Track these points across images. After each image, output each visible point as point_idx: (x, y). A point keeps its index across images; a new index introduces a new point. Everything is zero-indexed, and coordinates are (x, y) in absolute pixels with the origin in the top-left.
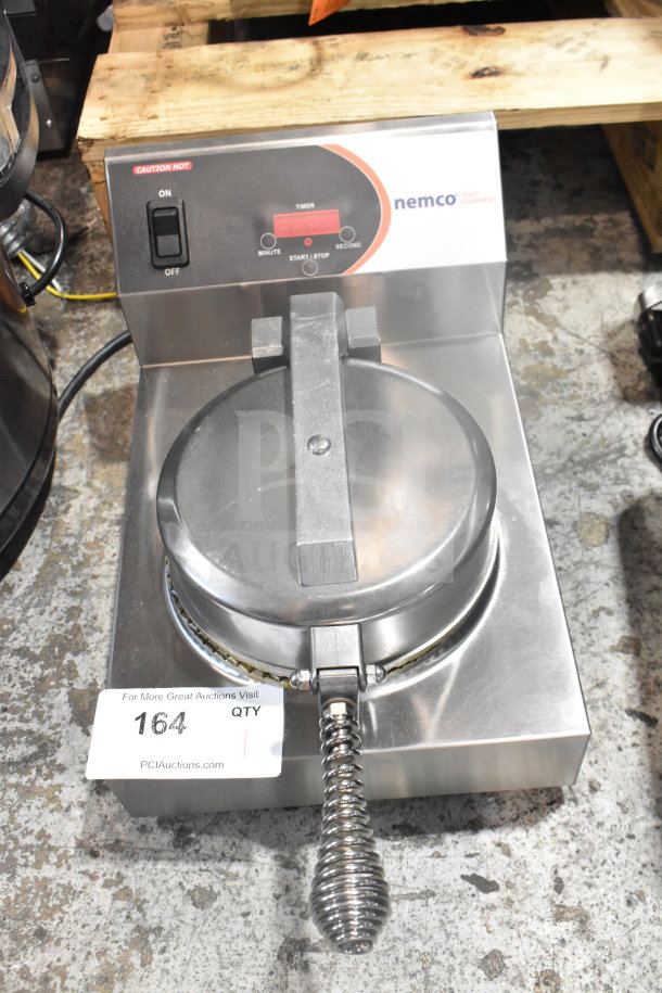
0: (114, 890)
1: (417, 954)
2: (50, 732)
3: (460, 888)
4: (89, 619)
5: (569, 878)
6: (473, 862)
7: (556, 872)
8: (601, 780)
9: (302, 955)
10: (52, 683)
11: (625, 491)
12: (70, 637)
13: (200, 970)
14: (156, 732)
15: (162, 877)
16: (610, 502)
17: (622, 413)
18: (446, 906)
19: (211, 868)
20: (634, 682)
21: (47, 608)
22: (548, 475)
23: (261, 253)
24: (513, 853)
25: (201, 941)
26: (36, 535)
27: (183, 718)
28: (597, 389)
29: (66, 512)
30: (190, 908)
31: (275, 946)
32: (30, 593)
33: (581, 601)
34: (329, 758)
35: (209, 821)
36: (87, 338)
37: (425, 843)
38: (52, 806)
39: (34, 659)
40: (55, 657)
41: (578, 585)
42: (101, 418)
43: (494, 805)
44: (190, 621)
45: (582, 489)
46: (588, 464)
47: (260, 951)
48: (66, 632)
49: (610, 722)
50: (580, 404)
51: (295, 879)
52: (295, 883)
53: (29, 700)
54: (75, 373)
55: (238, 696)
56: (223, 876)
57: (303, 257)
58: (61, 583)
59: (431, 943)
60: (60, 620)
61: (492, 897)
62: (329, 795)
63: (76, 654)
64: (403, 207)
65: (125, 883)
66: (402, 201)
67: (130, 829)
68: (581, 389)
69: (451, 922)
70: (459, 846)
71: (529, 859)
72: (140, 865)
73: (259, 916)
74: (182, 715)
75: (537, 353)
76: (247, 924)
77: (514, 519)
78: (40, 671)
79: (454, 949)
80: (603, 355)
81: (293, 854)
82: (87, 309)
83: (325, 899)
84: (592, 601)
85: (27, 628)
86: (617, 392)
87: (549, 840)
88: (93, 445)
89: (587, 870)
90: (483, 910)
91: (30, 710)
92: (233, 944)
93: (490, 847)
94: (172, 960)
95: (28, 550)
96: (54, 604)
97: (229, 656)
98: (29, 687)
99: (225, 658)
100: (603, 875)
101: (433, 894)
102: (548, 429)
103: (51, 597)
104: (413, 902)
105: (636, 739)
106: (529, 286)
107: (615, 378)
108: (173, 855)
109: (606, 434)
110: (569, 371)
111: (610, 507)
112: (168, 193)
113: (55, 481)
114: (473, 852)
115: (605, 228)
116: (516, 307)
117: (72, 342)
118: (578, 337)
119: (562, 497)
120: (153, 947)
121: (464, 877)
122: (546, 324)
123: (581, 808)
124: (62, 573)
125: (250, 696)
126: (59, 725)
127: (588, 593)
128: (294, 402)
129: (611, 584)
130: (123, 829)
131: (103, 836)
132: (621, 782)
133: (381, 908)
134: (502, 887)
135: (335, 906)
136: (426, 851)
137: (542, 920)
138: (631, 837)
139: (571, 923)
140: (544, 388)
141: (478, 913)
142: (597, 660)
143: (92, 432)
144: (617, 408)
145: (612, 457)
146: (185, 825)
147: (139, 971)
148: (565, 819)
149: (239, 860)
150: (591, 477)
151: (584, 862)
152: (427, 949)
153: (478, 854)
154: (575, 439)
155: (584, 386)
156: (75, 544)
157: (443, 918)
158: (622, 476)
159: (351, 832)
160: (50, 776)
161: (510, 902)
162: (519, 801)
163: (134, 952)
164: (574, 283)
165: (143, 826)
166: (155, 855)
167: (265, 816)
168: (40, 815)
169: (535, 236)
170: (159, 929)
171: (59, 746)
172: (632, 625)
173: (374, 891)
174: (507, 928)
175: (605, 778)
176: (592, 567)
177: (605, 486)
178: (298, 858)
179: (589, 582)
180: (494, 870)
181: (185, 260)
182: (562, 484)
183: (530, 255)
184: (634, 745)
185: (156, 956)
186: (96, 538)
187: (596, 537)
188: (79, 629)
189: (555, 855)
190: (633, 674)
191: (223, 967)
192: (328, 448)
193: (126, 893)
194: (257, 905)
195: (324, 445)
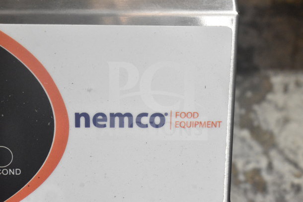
64: (87, 124)
66: (86, 116)
118: (296, 165)
164: (297, 84)
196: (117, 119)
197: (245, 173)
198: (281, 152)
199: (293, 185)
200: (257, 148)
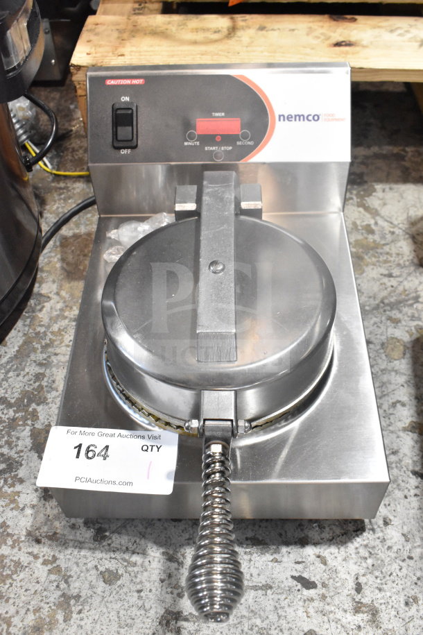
0: (50, 567)
1: (257, 628)
2: (16, 455)
3: (290, 584)
4: (50, 381)
5: (366, 583)
6: (299, 567)
7: (357, 579)
8: (392, 518)
9: (176, 623)
10: (21, 423)
11: (418, 325)
12: (36, 393)
13: (104, 628)
14: (88, 458)
15: (84, 560)
16: (407, 332)
17: (418, 274)
18: (279, 596)
19: (118, 557)
20: (418, 452)
21: (22, 372)
22: (367, 311)
23: (186, 144)
24: (328, 563)
25: (107, 608)
26: (19, 324)
27: (107, 450)
28: (403, 257)
29: (41, 310)
30: (102, 584)
31: (158, 615)
32: (11, 362)
33: (385, 395)
34: (207, 482)
35: (119, 524)
36: (65, 200)
37: (267, 552)
38: (12, 506)
39: (9, 405)
40: (24, 406)
41: (383, 384)
42: (70, 251)
43: (317, 528)
44: (118, 384)
45: (389, 321)
46: (393, 306)
47: (148, 617)
48: (33, 389)
49: (400, 478)
50: (391, 266)
51: (176, 569)
52: (175, 572)
53: (3, 433)
54: (55, 221)
55: (147, 437)
56: (125, 564)
57: (214, 148)
58: (33, 357)
59: (267, 622)
60: (30, 381)
61: (312, 592)
62: (206, 508)
63: (38, 405)
64: (284, 120)
65: (58, 562)
66: (283, 116)
67: (64, 526)
68: (392, 257)
69: (283, 608)
70: (291, 555)
71: (339, 568)
72: (69, 551)
73: (148, 593)
74: (107, 447)
75: (364, 231)
76: (140, 598)
77: (345, 333)
78: (13, 414)
79: (283, 627)
80: (407, 236)
81: (176, 552)
82: (67, 181)
83: (197, 580)
84: (392, 396)
85: (7, 385)
86: (416, 261)
87: (353, 556)
88: (63, 268)
89: (379, 579)
90: (305, 601)
91: (4, 440)
92: (129, 612)
93: (312, 558)
94: (85, 619)
95: (13, 333)
96: (27, 370)
97: (142, 409)
98: (4, 424)
99: (140, 411)
100: (390, 583)
101: (271, 588)
102: (368, 281)
103: (25, 365)
104: (256, 592)
105: (417, 491)
106: (360, 189)
107: (415, 251)
108: (92, 546)
109: (407, 287)
110: (384, 245)
111: (407, 335)
112: (127, 99)
113: (36, 289)
114: (300, 560)
115: (413, 156)
116: (351, 201)
117: (55, 201)
118: (391, 223)
119: (376, 325)
120: (73, 609)
121: (293, 577)
122: (371, 213)
123: (377, 535)
124: (35, 350)
125: (155, 438)
126: (22, 451)
127: (390, 390)
128: (201, 238)
129: (406, 385)
130: (59, 525)
131: (45, 529)
132: (405, 520)
133: (237, 590)
134: (319, 586)
135: (204, 586)
136: (268, 557)
137: (346, 611)
138: (410, 558)
139: (366, 615)
140: (367, 254)
141: (301, 603)
142: (394, 436)
143: (63, 260)
144: (415, 271)
145: (410, 302)
146: (103, 526)
147: (62, 625)
148: (365, 543)
149: (138, 553)
150: (395, 314)
151: (377, 573)
152: (264, 625)
153: (304, 562)
154: (386, 289)
155: (394, 255)
156: (45, 332)
157: (277, 604)
158: (416, 315)
159: (219, 535)
160: (13, 485)
161: (324, 597)
162: (334, 528)
163: (59, 611)
164: (391, 189)
165: (74, 525)
166: (80, 545)
167: (158, 524)
168: (3, 512)
169: (367, 157)
170: (78, 597)
171: (21, 465)
172: (418, 414)
173: (234, 578)
174: (320, 615)
175: (395, 517)
176: (393, 373)
177: (405, 320)
178: (179, 555)
179: (390, 383)
180: (315, 573)
181: (135, 144)
182: (376, 317)
183: (363, 169)
184: (416, 495)
185: (74, 615)
186: (59, 329)
187: (396, 354)
188: (42, 388)
189: (356, 567)
190: (417, 446)
191: (120, 627)
192: (223, 270)
193: (57, 570)
194: (148, 585)
195: (220, 267)
196: (298, 118)
197: (361, 226)
198: (382, 217)
199: (390, 232)
200: (368, 215)
